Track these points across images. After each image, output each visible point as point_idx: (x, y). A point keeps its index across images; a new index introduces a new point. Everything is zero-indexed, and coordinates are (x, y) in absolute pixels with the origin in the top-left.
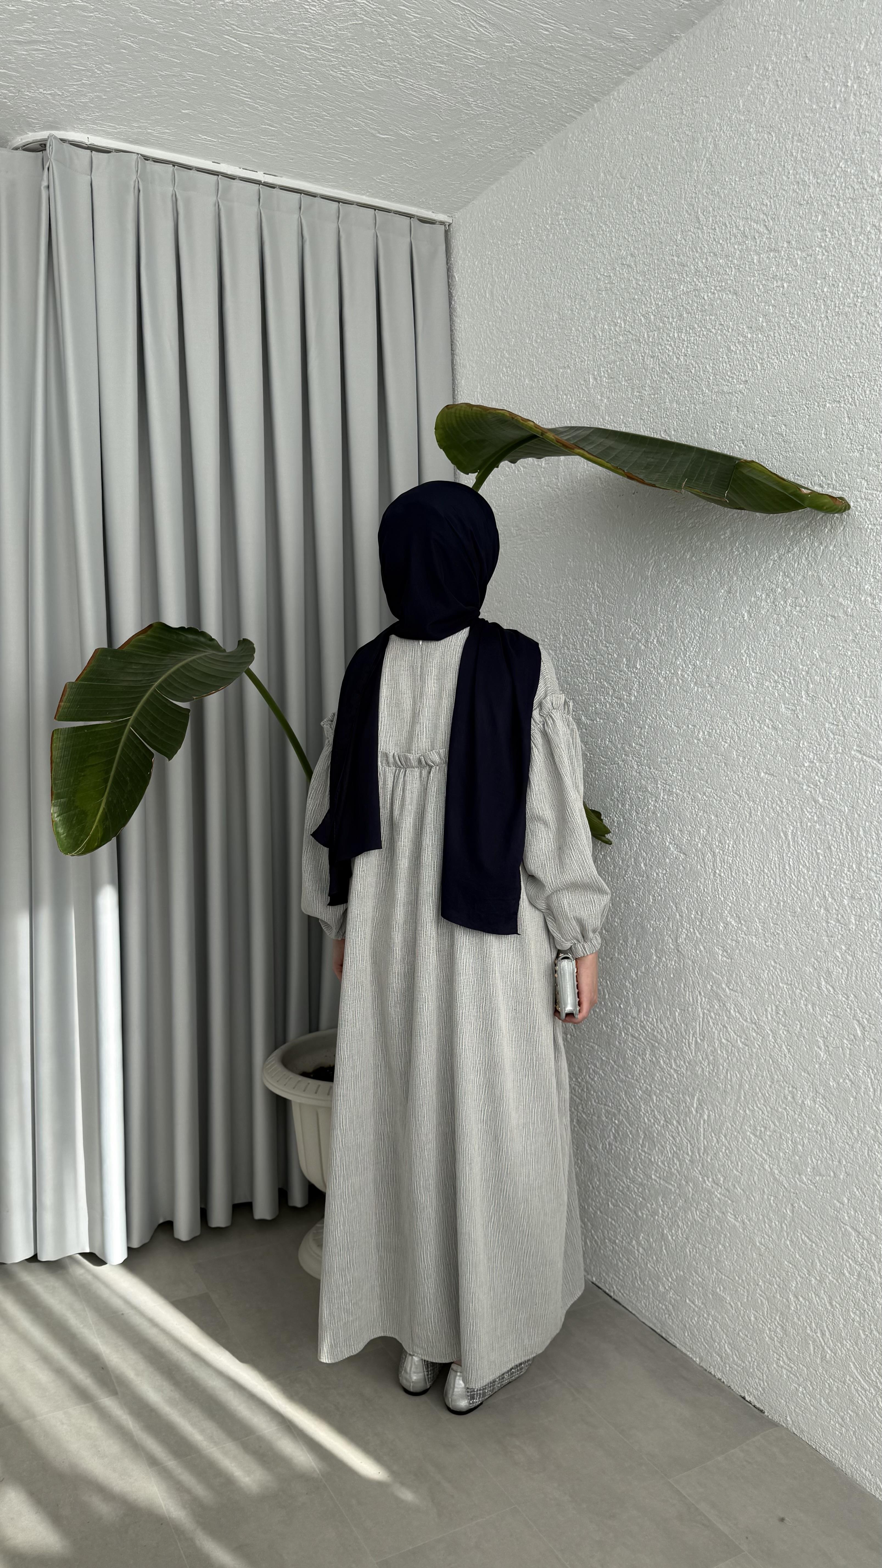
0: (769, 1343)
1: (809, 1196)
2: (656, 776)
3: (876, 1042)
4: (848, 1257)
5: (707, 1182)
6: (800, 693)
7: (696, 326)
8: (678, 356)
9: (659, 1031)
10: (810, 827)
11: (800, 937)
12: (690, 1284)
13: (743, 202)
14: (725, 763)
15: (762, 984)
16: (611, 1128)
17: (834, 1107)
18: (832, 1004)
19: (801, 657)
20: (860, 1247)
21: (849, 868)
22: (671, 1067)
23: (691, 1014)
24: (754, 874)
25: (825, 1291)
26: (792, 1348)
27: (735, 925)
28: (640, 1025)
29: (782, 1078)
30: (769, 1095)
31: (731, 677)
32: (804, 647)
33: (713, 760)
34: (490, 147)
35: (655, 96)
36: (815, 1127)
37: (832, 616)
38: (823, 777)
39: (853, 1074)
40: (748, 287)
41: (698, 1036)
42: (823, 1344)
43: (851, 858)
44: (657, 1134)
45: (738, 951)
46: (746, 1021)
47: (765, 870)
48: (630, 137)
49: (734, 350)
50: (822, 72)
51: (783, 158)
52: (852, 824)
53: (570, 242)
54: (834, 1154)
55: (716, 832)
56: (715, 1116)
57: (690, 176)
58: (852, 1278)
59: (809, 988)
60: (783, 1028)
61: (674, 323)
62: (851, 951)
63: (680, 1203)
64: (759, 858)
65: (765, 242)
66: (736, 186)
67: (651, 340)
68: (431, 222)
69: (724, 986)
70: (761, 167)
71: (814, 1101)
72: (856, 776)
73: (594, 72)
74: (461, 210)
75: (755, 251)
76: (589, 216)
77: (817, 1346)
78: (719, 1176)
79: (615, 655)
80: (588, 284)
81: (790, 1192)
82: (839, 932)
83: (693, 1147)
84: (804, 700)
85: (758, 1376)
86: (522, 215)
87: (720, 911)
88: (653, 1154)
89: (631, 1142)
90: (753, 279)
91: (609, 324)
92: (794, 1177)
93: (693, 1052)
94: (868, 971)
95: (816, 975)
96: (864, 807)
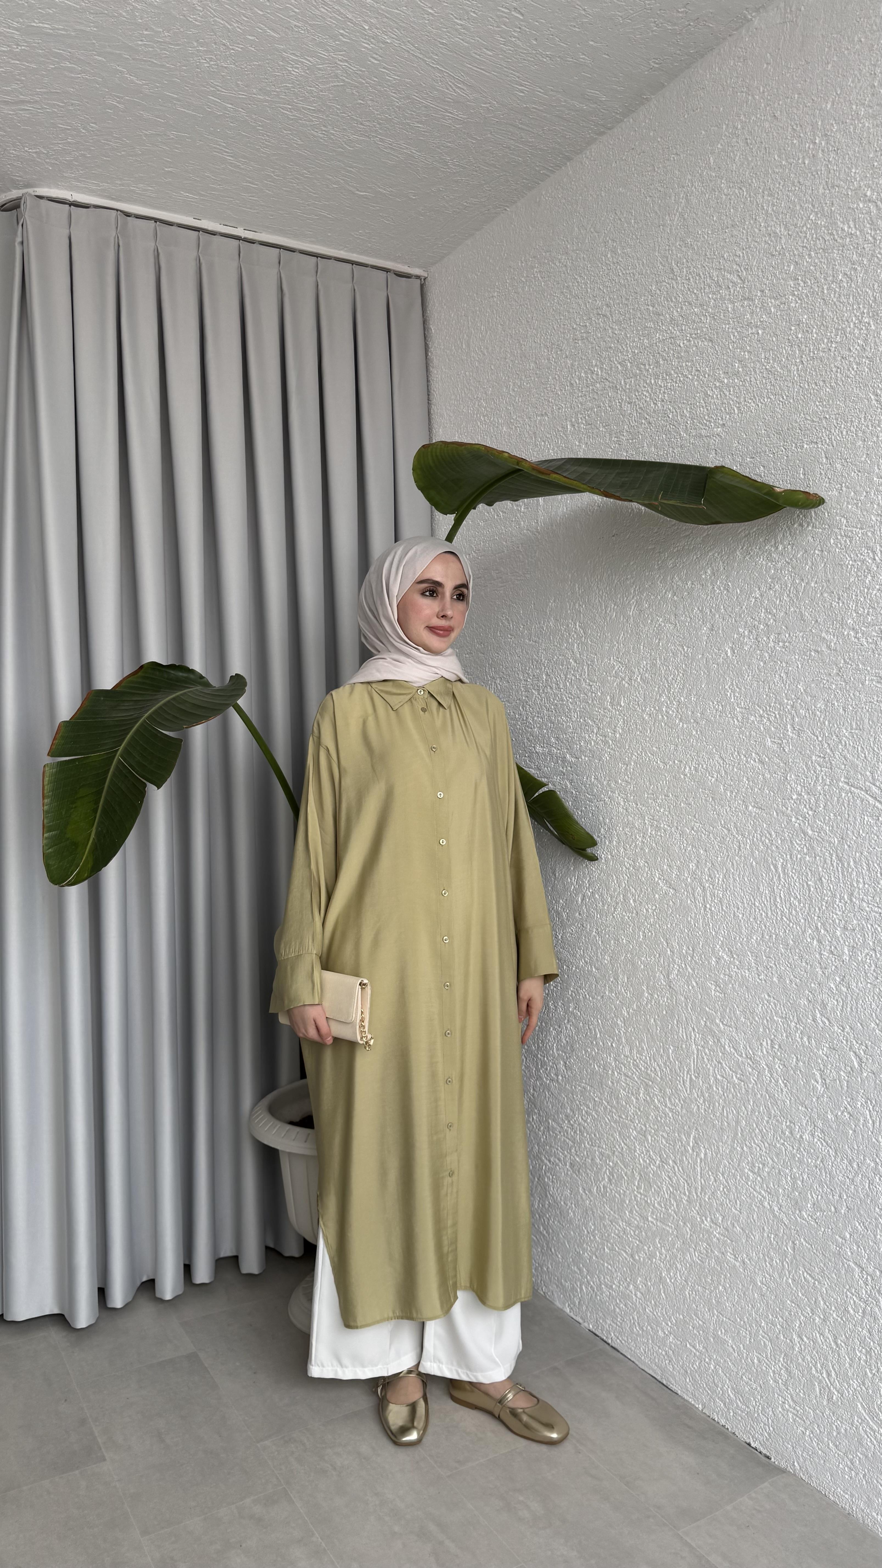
0: (774, 1386)
1: (810, 1232)
2: (643, 812)
3: (874, 1074)
4: (852, 1293)
5: (705, 1222)
6: (786, 727)
7: (673, 372)
8: (655, 402)
9: (653, 1069)
10: (800, 859)
11: (794, 970)
12: (690, 1327)
13: (716, 253)
14: (712, 798)
15: (757, 1019)
16: (606, 1170)
17: (833, 1141)
18: (828, 1036)
19: (786, 692)
20: (864, 1282)
21: (840, 899)
22: (666, 1106)
23: (685, 1051)
24: (744, 908)
25: (829, 1330)
26: (797, 1390)
27: (727, 959)
28: (633, 1063)
29: (779, 1113)
30: (767, 1131)
31: (716, 713)
32: (788, 682)
33: (700, 795)
34: (465, 204)
35: (627, 155)
36: (814, 1161)
37: (815, 650)
38: (811, 809)
39: (851, 1107)
40: (723, 334)
41: (693, 1073)
42: (829, 1385)
43: (842, 889)
44: (653, 1175)
45: (731, 986)
46: (741, 1056)
47: (756, 903)
48: (603, 195)
49: (711, 394)
50: (790, 130)
51: (754, 212)
52: (843, 855)
53: (545, 295)
54: (835, 1189)
55: (706, 867)
56: (712, 1154)
57: (663, 229)
58: (857, 1316)
59: (804, 1021)
60: (779, 1062)
61: (650, 370)
62: (845, 983)
63: (678, 1244)
64: (749, 892)
65: (739, 291)
66: (709, 238)
67: (627, 386)
68: (407, 276)
69: (718, 1021)
70: (733, 221)
71: (813, 1135)
72: (844, 807)
73: (568, 132)
74: (437, 265)
75: (729, 300)
76: (564, 269)
77: (823, 1387)
78: (718, 1215)
79: (599, 693)
80: (564, 333)
81: (790, 1229)
82: (833, 964)
83: (690, 1187)
84: (789, 733)
85: (763, 1420)
86: (497, 268)
87: (711, 946)
88: (649, 1196)
89: (626, 1184)
90: (728, 326)
91: (586, 373)
92: (794, 1214)
93: (688, 1089)
94: (863, 1002)
95: (811, 1007)
96: (854, 838)
